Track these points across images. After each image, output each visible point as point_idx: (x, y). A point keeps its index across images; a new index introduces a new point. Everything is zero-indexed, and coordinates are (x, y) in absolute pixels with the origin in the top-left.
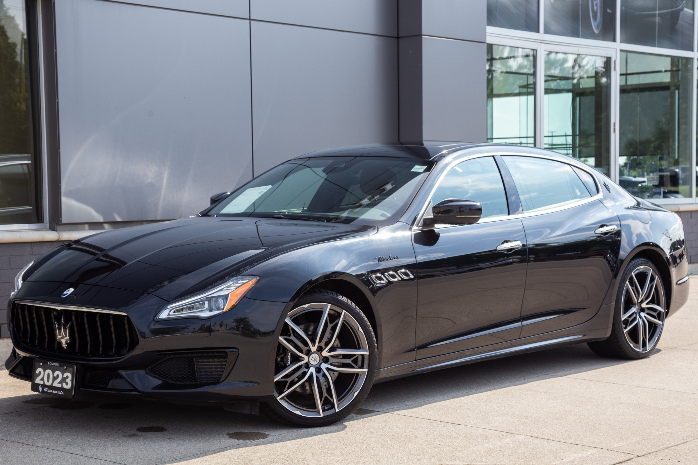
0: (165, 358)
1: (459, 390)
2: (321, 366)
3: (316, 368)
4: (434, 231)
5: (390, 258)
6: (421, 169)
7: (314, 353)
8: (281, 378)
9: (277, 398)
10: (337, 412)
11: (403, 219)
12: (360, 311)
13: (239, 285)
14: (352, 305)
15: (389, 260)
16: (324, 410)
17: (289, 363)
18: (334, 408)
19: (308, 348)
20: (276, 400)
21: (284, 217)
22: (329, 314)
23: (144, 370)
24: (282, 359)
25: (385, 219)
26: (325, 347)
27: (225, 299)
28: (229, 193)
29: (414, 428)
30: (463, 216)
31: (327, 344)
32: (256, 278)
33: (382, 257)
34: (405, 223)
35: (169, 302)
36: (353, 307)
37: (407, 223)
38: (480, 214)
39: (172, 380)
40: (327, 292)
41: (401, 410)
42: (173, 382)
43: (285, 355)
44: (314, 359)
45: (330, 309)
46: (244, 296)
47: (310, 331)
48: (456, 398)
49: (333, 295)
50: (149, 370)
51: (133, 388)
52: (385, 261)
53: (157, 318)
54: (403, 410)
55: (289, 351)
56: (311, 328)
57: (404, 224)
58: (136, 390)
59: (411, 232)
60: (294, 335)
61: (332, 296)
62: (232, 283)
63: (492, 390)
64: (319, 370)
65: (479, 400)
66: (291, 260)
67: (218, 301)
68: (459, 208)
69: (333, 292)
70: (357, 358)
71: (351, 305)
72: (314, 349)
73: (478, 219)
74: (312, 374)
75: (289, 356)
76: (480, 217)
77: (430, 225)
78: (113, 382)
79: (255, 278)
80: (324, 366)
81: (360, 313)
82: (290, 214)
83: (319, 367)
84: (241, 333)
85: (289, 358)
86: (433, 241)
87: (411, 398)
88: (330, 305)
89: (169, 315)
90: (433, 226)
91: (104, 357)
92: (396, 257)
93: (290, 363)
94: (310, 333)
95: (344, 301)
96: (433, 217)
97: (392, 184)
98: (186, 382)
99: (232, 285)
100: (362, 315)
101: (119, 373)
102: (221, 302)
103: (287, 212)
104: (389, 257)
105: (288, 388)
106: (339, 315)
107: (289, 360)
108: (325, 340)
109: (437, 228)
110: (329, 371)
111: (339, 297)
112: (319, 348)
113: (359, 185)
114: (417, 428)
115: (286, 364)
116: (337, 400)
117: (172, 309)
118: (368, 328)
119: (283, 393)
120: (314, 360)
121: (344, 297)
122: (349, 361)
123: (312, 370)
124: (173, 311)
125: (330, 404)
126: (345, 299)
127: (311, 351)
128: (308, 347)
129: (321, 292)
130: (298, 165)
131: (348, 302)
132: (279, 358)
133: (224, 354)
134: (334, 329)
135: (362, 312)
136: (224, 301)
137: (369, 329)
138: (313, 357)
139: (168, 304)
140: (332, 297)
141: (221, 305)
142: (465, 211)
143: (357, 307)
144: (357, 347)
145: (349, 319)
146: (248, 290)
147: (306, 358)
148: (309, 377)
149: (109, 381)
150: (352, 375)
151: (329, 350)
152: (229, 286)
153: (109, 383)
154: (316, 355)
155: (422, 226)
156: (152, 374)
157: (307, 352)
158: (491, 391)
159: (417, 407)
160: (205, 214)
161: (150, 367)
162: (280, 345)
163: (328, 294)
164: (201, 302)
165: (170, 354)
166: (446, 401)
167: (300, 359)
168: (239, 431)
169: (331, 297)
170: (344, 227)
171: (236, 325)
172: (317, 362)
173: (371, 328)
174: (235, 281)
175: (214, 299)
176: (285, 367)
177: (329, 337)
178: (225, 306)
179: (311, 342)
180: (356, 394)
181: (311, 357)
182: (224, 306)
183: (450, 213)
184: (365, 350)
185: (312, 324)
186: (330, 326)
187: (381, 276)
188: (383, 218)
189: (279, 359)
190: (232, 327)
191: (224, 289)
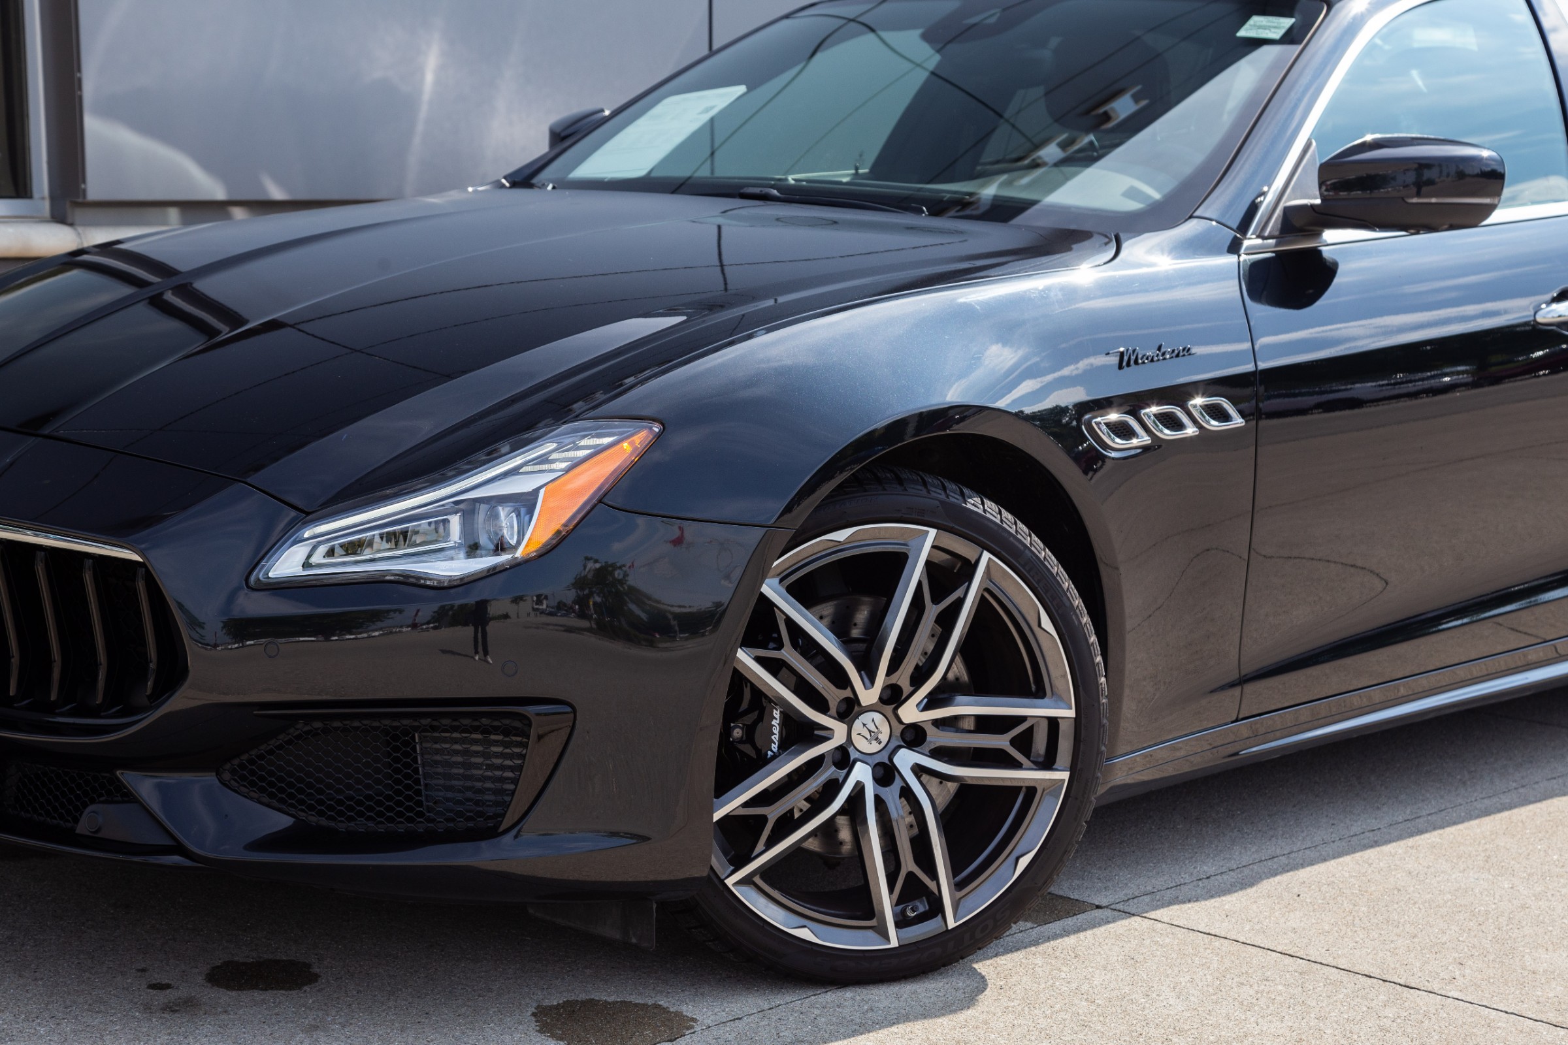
0: (292, 730)
1: (1378, 808)
2: (897, 760)
3: (876, 767)
4: (1320, 252)
5: (1163, 354)
6: (1275, 27)
7: (870, 709)
8: (746, 805)
9: (726, 881)
10: (950, 928)
11: (1210, 208)
12: (1044, 553)
13: (583, 453)
14: (1017, 531)
15: (1158, 360)
16: (902, 922)
17: (775, 747)
18: (940, 917)
19: (847, 693)
20: (721, 888)
21: (778, 194)
22: (928, 563)
23: (214, 774)
24: (750, 731)
25: (1142, 209)
26: (912, 688)
27: (523, 511)
28: (607, 113)
29: (1242, 1003)
30: (1434, 200)
31: (919, 678)
32: (651, 428)
33: (1134, 351)
34: (1214, 223)
35: (309, 514)
36: (1019, 541)
37: (1223, 221)
38: (1498, 193)
39: (321, 813)
40: (925, 484)
41: (1183, 902)
42: (324, 822)
43: (760, 718)
44: (870, 731)
45: (933, 547)
46: (600, 501)
47: (855, 625)
48: (1372, 847)
49: (948, 496)
50: (233, 772)
51: (167, 842)
52: (1144, 363)
53: (261, 576)
54: (1189, 901)
55: (776, 704)
56: (862, 616)
57: (1212, 225)
58: (179, 849)
59: (1239, 256)
60: (795, 645)
61: (943, 497)
62: (555, 445)
63: (1494, 813)
64: (885, 773)
65: (1460, 857)
66: (789, 362)
67: (496, 516)
68: (1416, 170)
69: (947, 484)
70: (1031, 729)
71: (1013, 531)
72: (869, 696)
73: (1489, 209)
74: (859, 789)
75: (774, 722)
76: (1496, 201)
77: (1305, 231)
78: (94, 812)
79: (645, 428)
80: (906, 759)
81: (1046, 563)
82: (804, 186)
83: (887, 761)
84: (594, 626)
85: (776, 730)
86: (1311, 291)
87: (1211, 843)
88: (933, 532)
89: (306, 565)
90: (1318, 234)
91: (70, 714)
92: (1184, 350)
93: (779, 747)
94: (855, 633)
95: (988, 515)
96: (1318, 201)
97: (1136, 98)
98: (371, 824)
99: (554, 456)
100: (1054, 571)
101: (118, 780)
102: (507, 521)
103: (793, 179)
104: (1159, 349)
105: (770, 844)
106: (969, 568)
107: (775, 738)
108: (913, 659)
109: (1329, 241)
110: (925, 778)
111: (969, 500)
112: (889, 692)
113: (1039, 91)
114: (1254, 1001)
115: (763, 752)
116: (952, 881)
117: (320, 543)
118: (1074, 617)
119: (748, 860)
120: (869, 737)
121: (988, 503)
122: (999, 743)
123: (861, 773)
124: (322, 549)
125: (924, 898)
126: (990, 510)
127: (859, 704)
128: (849, 688)
129: (900, 482)
130: (844, 22)
131: (1002, 521)
132: (739, 727)
133: (517, 724)
134: (947, 620)
135: (1053, 558)
136: (518, 516)
137: (1080, 623)
138: (864, 725)
139: (303, 524)
140: (942, 502)
141: (506, 532)
142: (1437, 180)
143: (1036, 539)
144: (1033, 687)
145: (1004, 585)
146: (615, 475)
147: (839, 730)
148: (850, 799)
149: (85, 806)
150: (1008, 792)
151: (926, 700)
152: (544, 459)
153: (82, 813)
154: (877, 717)
155: (1277, 233)
156: (246, 790)
157: (844, 707)
158: (1492, 817)
159: (1241, 889)
160: (524, 179)
161: (236, 762)
162: (739, 679)
163: (929, 492)
164: (438, 517)
165: (309, 718)
166: (1341, 860)
167: (816, 732)
168: (583, 997)
169: (937, 503)
170: (993, 236)
171: (578, 596)
172: (880, 743)
173: (1086, 619)
174: (567, 441)
175: (483, 508)
176: (760, 762)
177: (930, 648)
178: (524, 535)
179: (859, 671)
180: (1024, 862)
181: (857, 725)
182: (521, 534)
183: (1378, 188)
184: (1061, 702)
185: (866, 599)
186: (932, 611)
187: (1126, 422)
188: (1133, 206)
189: (737, 733)
190: (565, 605)
191: (521, 471)
